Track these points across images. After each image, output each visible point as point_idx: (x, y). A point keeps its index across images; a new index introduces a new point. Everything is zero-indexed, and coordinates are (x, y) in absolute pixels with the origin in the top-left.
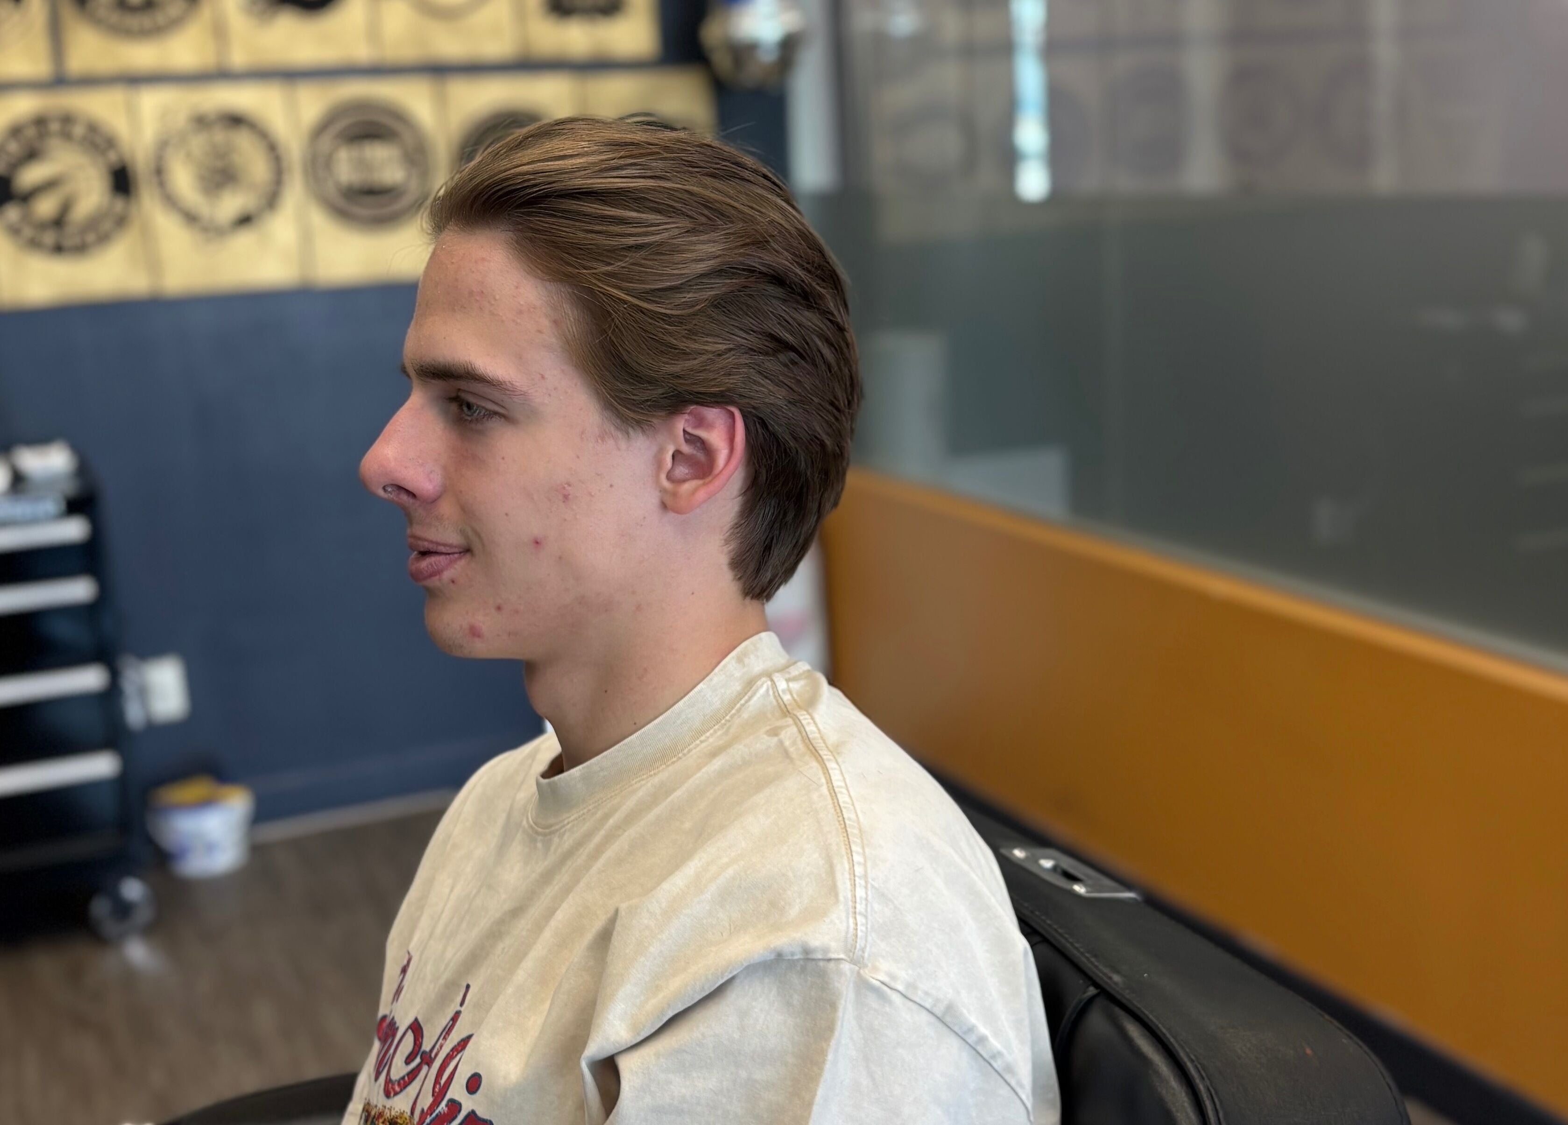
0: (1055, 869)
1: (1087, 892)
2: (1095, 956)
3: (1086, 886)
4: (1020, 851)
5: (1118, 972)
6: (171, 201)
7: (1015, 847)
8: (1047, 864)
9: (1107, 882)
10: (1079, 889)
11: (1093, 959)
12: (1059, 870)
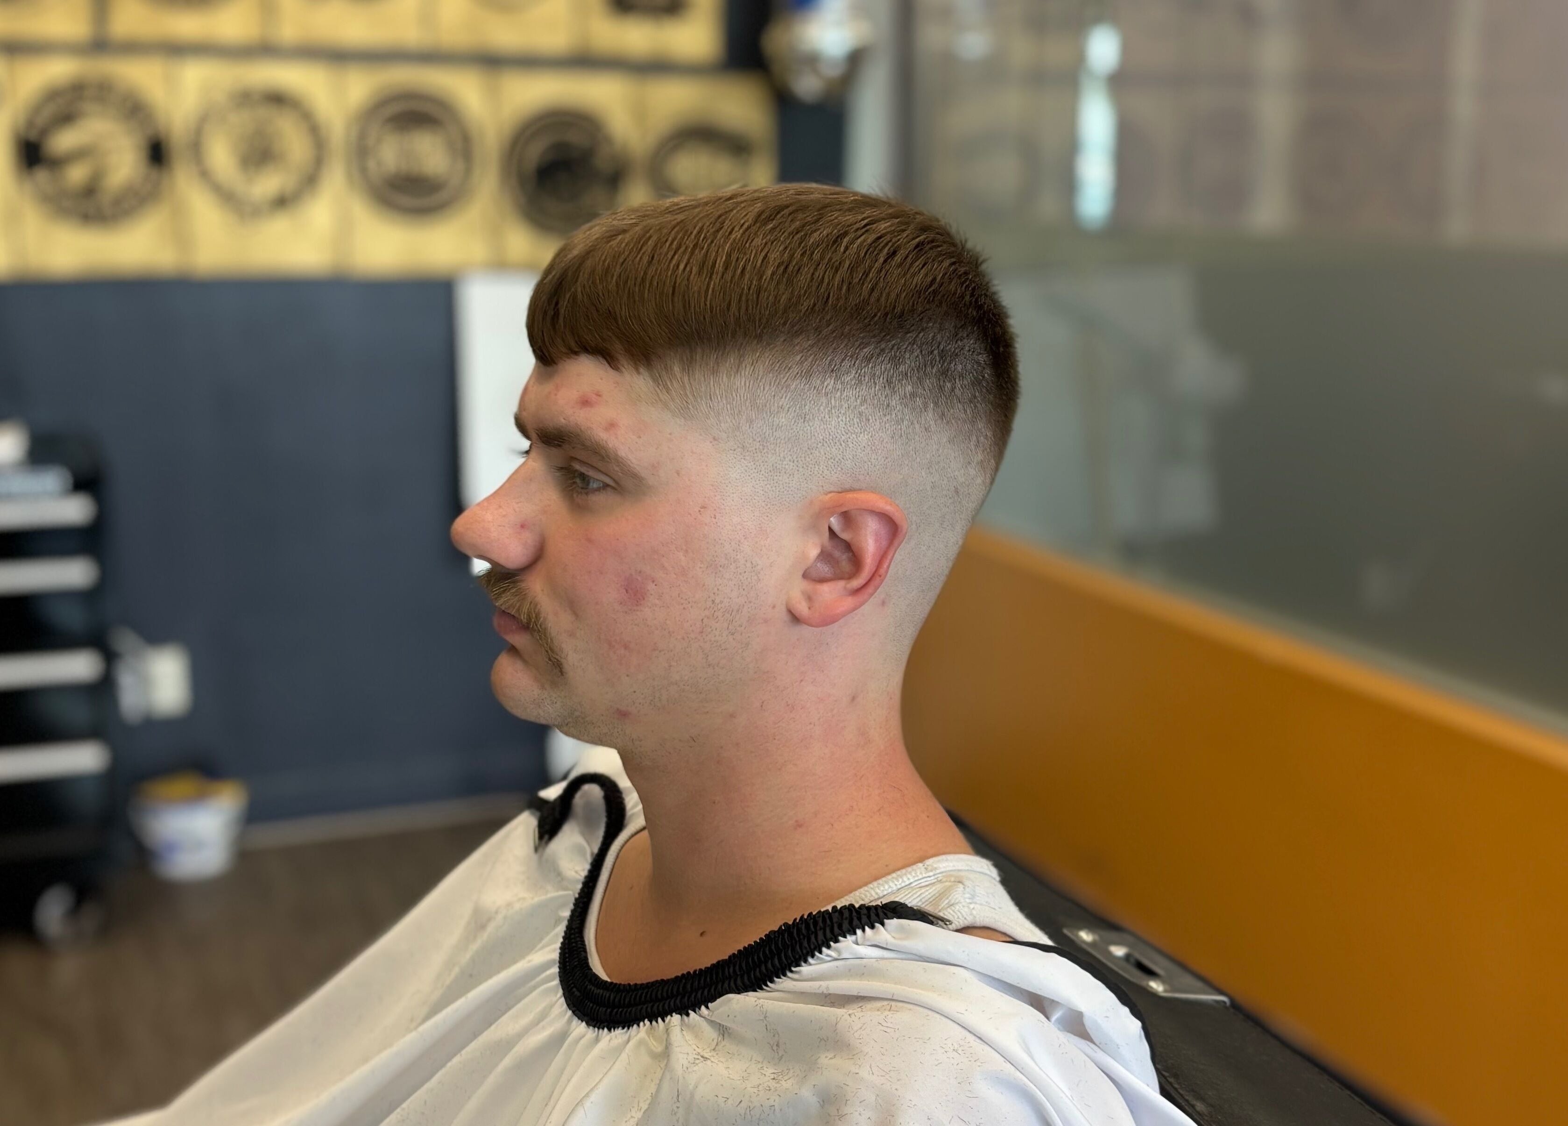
0: (1127, 957)
1: (1165, 991)
2: (1176, 1076)
3: (1164, 982)
4: (1087, 934)
5: (1202, 1099)
6: (205, 175)
7: (1081, 929)
8: (1119, 951)
9: (1189, 980)
10: (1156, 986)
11: (1171, 1080)
12: (1132, 960)
